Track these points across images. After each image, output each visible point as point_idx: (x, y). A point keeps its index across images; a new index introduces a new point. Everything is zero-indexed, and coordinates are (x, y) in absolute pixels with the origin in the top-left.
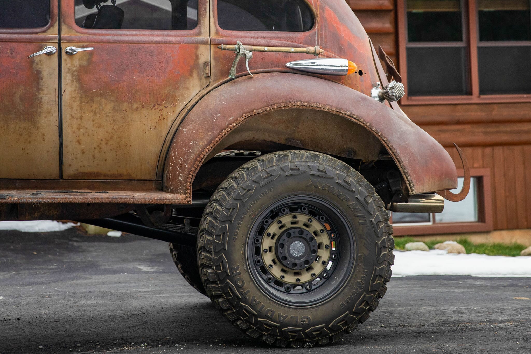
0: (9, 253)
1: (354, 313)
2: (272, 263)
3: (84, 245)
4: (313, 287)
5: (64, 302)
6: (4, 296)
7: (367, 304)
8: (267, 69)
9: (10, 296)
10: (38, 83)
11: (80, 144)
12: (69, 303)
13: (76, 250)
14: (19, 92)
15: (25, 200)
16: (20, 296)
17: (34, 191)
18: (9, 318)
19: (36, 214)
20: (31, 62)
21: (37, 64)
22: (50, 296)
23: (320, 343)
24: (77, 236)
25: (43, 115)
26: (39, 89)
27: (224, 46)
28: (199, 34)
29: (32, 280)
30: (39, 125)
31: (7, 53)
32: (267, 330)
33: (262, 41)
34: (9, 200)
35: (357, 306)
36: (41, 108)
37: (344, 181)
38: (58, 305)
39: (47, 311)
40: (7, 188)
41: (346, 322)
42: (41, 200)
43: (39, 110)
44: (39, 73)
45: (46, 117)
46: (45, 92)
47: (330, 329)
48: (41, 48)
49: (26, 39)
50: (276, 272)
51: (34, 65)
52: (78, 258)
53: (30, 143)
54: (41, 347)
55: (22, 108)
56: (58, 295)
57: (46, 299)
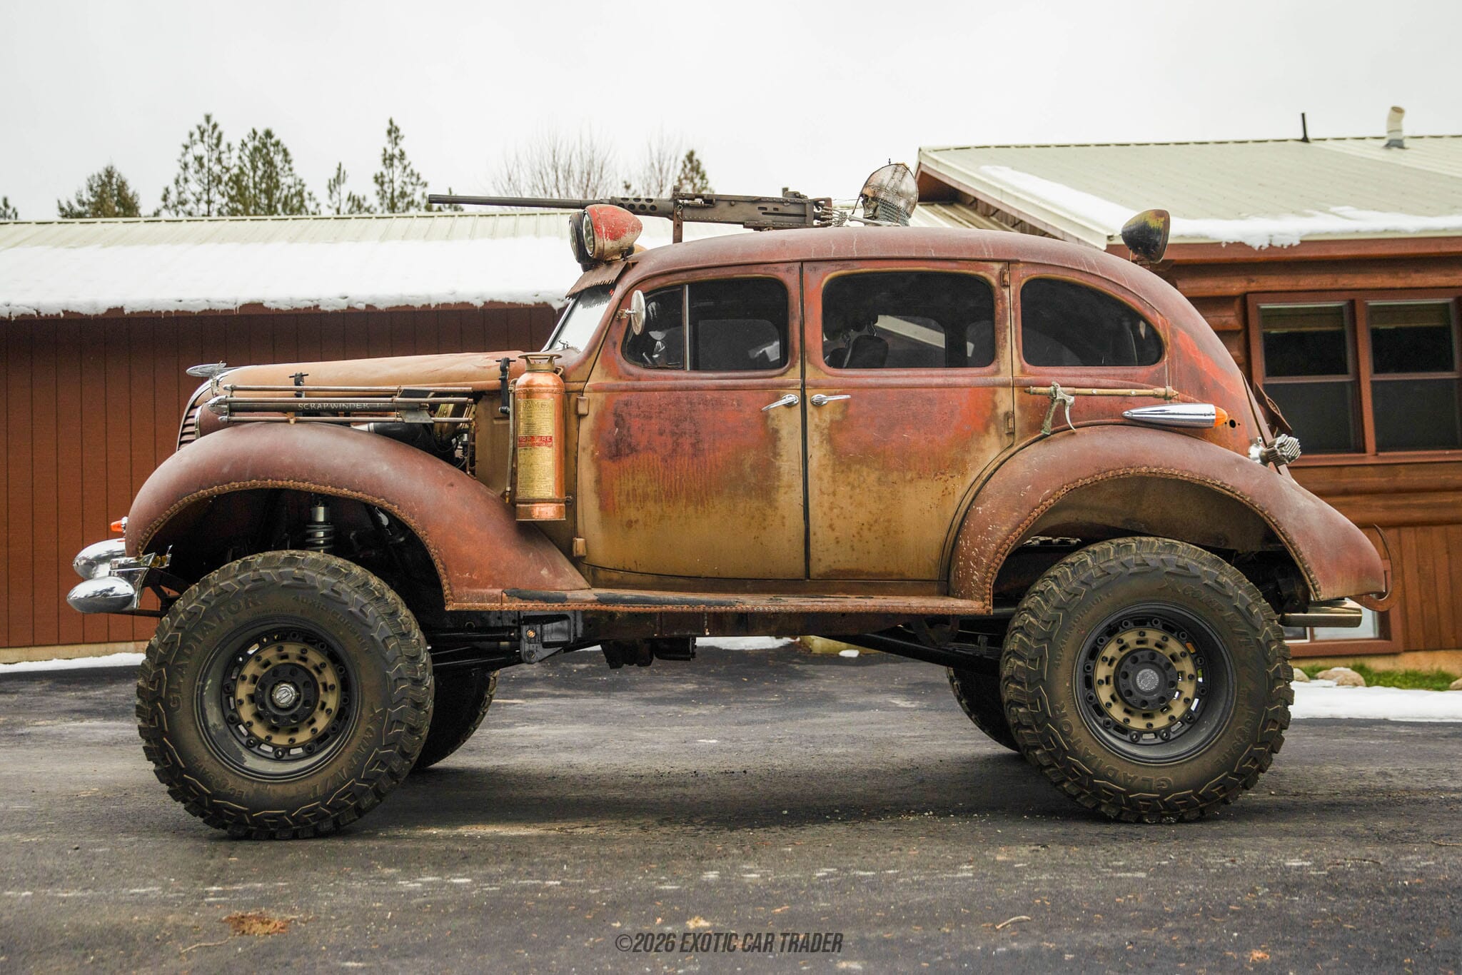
0: (710, 679)
1: (1235, 775)
2: (1111, 701)
3: (810, 668)
4: (1172, 736)
5: (803, 750)
6: (719, 739)
7: (1255, 761)
8: (1095, 421)
9: (726, 739)
10: (775, 446)
11: (833, 530)
12: (808, 750)
13: (801, 676)
14: (750, 459)
15: (761, 609)
16: (738, 740)
17: (771, 596)
18: (732, 770)
19: (773, 628)
20: (766, 416)
21: (773, 419)
22: (780, 741)
23: (1186, 817)
24: (798, 656)
25: (782, 490)
26: (776, 455)
27: (1033, 389)
28: (997, 372)
29: (750, 717)
30: (777, 504)
31: (732, 405)
32: (1108, 797)
33: (1087, 381)
34: (739, 608)
35: (1240, 765)
36: (779, 480)
37: (1216, 582)
38: (794, 754)
39: (780, 762)
40: (735, 591)
41: (1224, 788)
42: (782, 608)
43: (777, 483)
44: (776, 431)
45: (786, 493)
46: (785, 458)
47: (1200, 797)
48: (778, 398)
49: (758, 385)
50: (1117, 713)
51: (769, 422)
52: (805, 687)
53: (765, 528)
54: (786, 812)
55: (753, 480)
56: (790, 739)
57: (775, 745)
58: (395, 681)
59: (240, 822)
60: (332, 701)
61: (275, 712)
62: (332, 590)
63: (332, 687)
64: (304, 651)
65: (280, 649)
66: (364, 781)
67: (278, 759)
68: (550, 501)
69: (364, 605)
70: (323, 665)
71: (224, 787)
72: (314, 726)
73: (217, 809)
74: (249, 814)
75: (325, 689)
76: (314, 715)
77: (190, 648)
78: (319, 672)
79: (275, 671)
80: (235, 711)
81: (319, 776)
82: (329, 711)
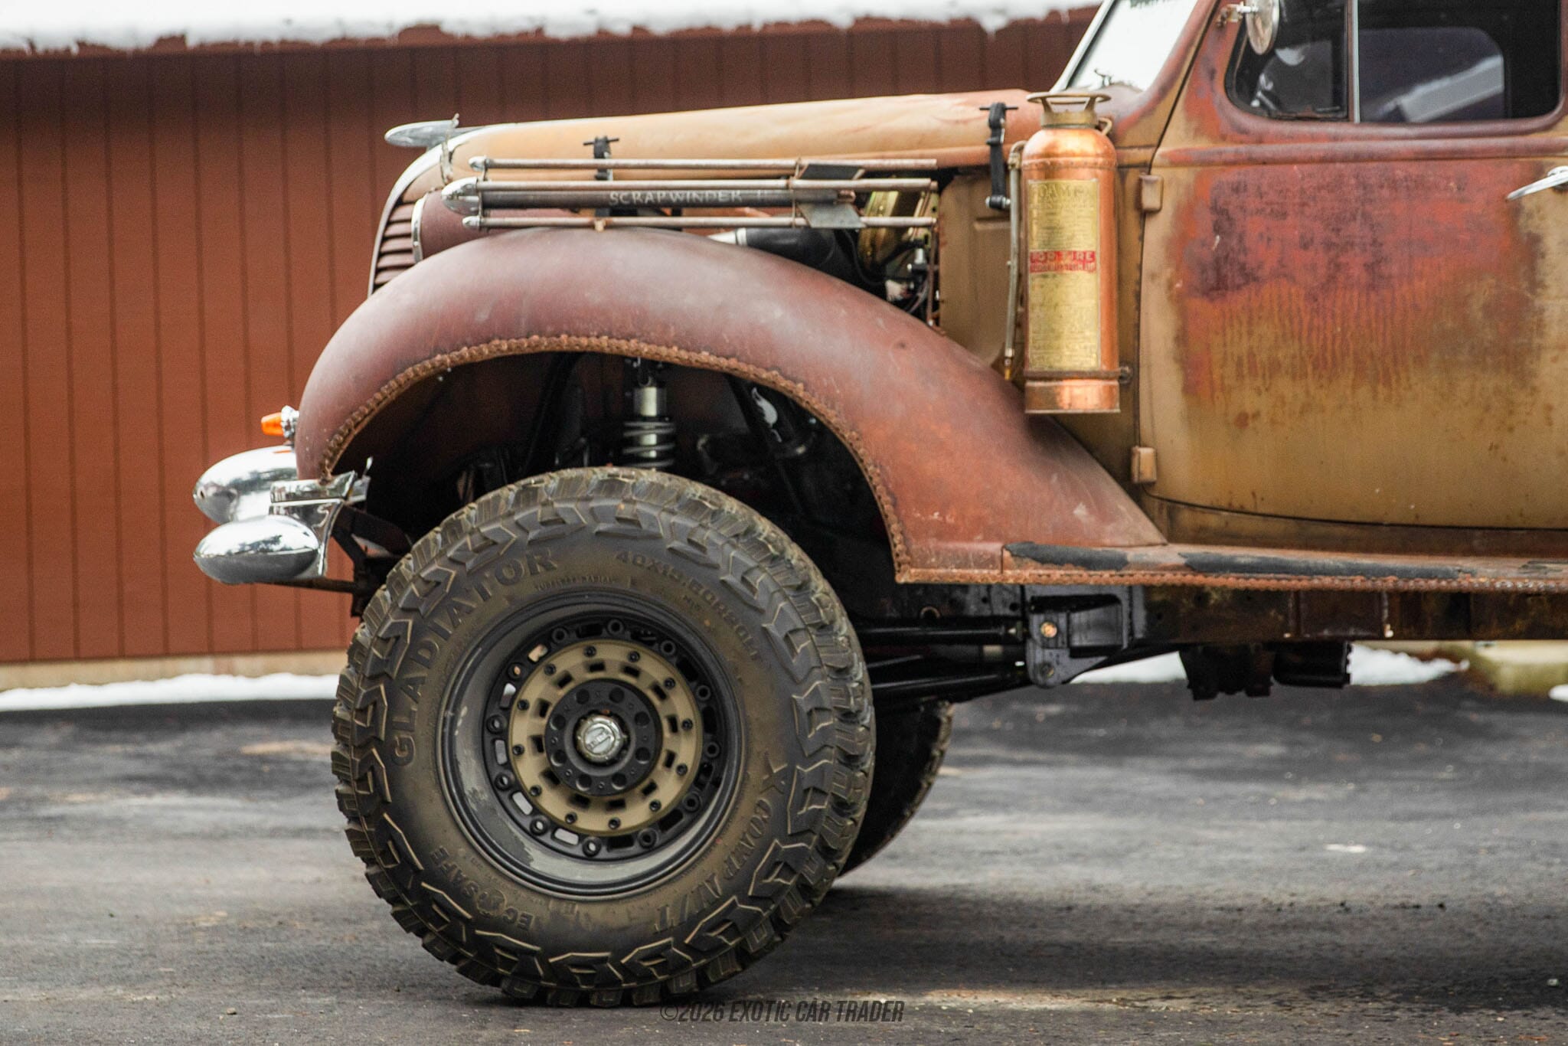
3: (1501, 720)
5: (1543, 868)
6: (1367, 844)
9: (1381, 846)
10: (1533, 269)
12: (1554, 870)
14: (1482, 293)
16: (1406, 848)
17: (1524, 561)
18: (1414, 901)
20: (1515, 209)
21: (1530, 216)
22: (1491, 850)
25: (1547, 356)
26: (1536, 285)
29: (1413, 807)
30: (1536, 382)
31: (1447, 188)
34: (1465, 582)
36: (1541, 335)
38: (1528, 876)
39: (1505, 890)
40: (1449, 551)
43: (1537, 341)
44: (1535, 240)
45: (1555, 360)
46: (1553, 291)
48: (1539, 173)
49: (1499, 150)
51: (1522, 221)
53: (1511, 429)
54: (1554, 982)
55: (1489, 335)
56: (1509, 848)
57: (1483, 859)
58: (810, 713)
59: (526, 973)
60: (687, 750)
61: (583, 769)
62: (690, 542)
63: (687, 725)
64: (634, 657)
65: (590, 652)
66: (754, 900)
67: (589, 857)
68: (1093, 375)
69: (749, 571)
70: (670, 683)
71: (496, 907)
72: (655, 796)
73: (484, 947)
74: (543, 958)
75: (674, 729)
76: (654, 777)
77: (430, 648)
78: (662, 696)
79: (583, 694)
80: (508, 765)
81: (670, 889)
82: (682, 769)
